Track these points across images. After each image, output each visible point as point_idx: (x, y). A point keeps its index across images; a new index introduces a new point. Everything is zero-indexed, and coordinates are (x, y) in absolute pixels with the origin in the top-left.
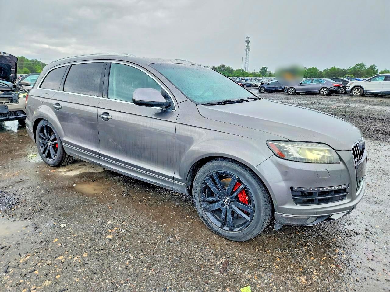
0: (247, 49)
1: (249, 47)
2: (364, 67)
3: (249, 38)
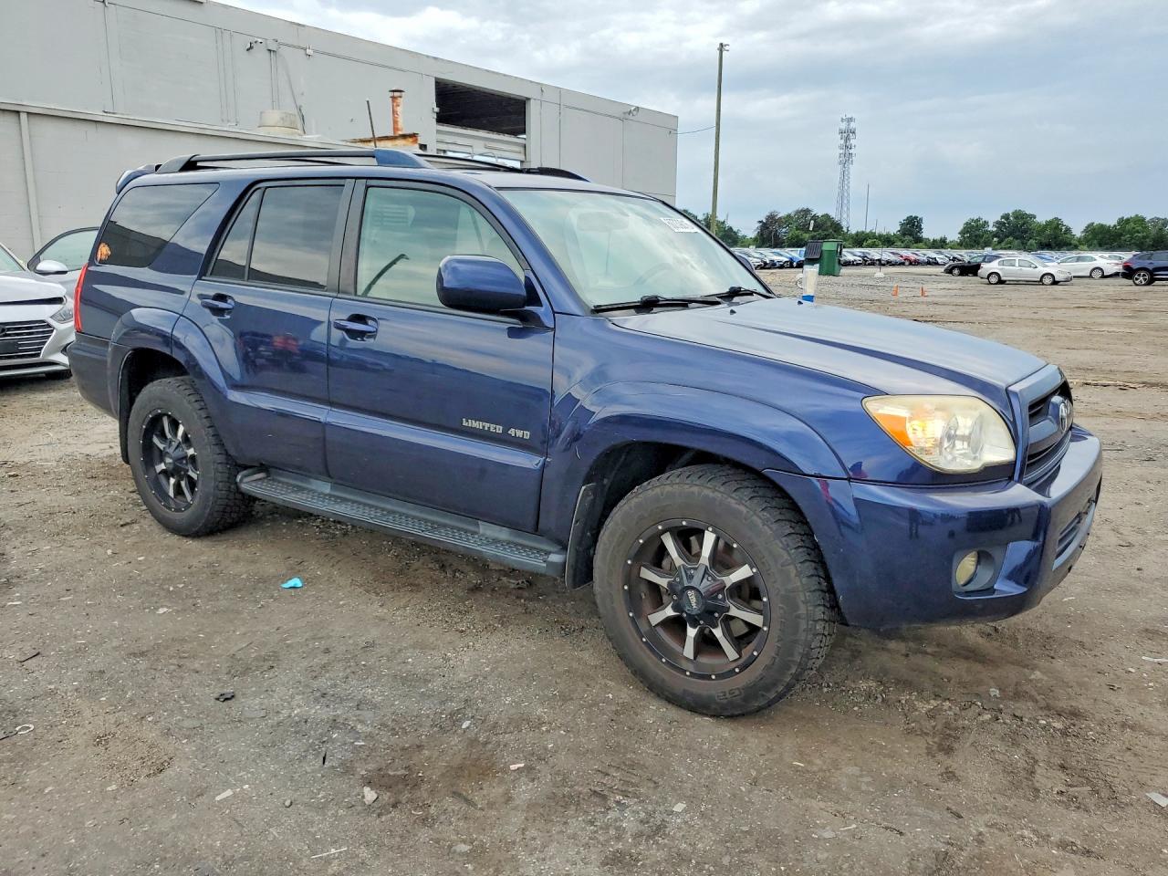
0: (847, 158)
3: (850, 120)
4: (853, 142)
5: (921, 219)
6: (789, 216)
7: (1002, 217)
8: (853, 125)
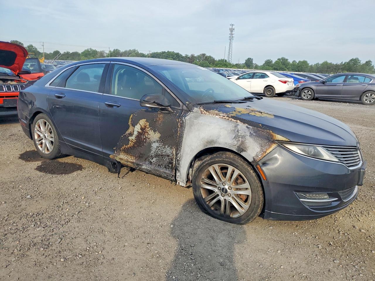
0: (231, 38)
1: (233, 36)
2: (360, 63)
3: (233, 25)
4: (234, 32)
5: (252, 59)
7: (278, 59)
8: (234, 27)
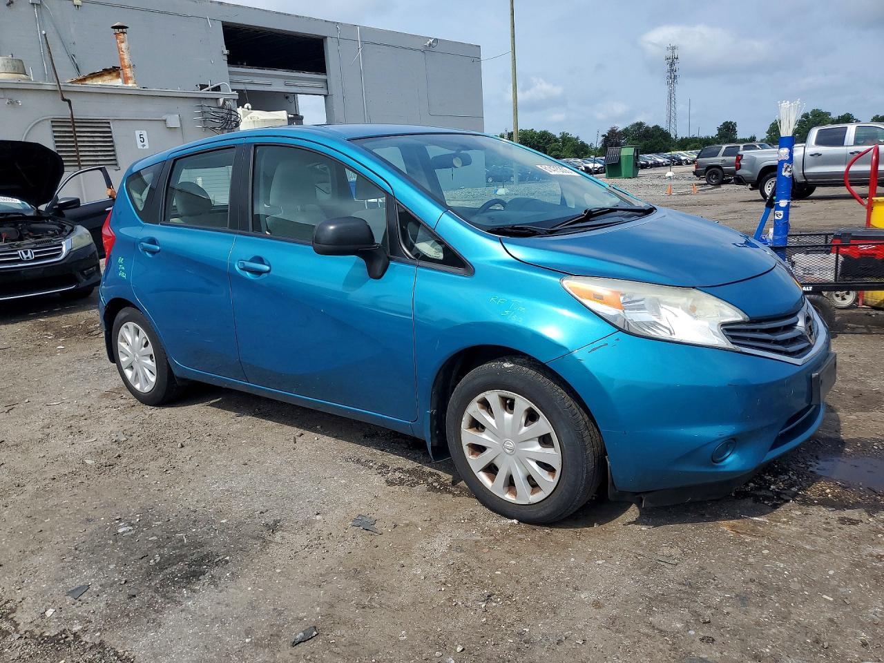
4: (676, 66)
5: (735, 124)
6: (626, 129)
7: (802, 116)
